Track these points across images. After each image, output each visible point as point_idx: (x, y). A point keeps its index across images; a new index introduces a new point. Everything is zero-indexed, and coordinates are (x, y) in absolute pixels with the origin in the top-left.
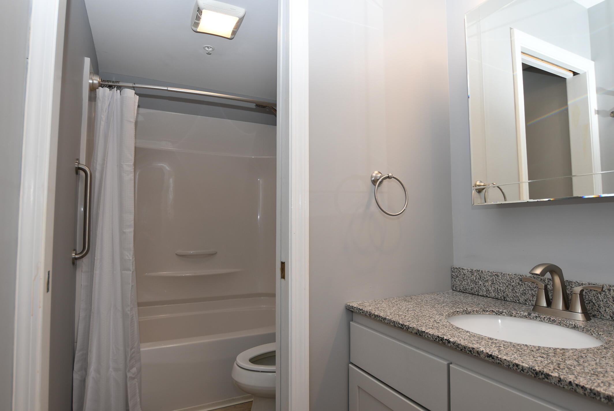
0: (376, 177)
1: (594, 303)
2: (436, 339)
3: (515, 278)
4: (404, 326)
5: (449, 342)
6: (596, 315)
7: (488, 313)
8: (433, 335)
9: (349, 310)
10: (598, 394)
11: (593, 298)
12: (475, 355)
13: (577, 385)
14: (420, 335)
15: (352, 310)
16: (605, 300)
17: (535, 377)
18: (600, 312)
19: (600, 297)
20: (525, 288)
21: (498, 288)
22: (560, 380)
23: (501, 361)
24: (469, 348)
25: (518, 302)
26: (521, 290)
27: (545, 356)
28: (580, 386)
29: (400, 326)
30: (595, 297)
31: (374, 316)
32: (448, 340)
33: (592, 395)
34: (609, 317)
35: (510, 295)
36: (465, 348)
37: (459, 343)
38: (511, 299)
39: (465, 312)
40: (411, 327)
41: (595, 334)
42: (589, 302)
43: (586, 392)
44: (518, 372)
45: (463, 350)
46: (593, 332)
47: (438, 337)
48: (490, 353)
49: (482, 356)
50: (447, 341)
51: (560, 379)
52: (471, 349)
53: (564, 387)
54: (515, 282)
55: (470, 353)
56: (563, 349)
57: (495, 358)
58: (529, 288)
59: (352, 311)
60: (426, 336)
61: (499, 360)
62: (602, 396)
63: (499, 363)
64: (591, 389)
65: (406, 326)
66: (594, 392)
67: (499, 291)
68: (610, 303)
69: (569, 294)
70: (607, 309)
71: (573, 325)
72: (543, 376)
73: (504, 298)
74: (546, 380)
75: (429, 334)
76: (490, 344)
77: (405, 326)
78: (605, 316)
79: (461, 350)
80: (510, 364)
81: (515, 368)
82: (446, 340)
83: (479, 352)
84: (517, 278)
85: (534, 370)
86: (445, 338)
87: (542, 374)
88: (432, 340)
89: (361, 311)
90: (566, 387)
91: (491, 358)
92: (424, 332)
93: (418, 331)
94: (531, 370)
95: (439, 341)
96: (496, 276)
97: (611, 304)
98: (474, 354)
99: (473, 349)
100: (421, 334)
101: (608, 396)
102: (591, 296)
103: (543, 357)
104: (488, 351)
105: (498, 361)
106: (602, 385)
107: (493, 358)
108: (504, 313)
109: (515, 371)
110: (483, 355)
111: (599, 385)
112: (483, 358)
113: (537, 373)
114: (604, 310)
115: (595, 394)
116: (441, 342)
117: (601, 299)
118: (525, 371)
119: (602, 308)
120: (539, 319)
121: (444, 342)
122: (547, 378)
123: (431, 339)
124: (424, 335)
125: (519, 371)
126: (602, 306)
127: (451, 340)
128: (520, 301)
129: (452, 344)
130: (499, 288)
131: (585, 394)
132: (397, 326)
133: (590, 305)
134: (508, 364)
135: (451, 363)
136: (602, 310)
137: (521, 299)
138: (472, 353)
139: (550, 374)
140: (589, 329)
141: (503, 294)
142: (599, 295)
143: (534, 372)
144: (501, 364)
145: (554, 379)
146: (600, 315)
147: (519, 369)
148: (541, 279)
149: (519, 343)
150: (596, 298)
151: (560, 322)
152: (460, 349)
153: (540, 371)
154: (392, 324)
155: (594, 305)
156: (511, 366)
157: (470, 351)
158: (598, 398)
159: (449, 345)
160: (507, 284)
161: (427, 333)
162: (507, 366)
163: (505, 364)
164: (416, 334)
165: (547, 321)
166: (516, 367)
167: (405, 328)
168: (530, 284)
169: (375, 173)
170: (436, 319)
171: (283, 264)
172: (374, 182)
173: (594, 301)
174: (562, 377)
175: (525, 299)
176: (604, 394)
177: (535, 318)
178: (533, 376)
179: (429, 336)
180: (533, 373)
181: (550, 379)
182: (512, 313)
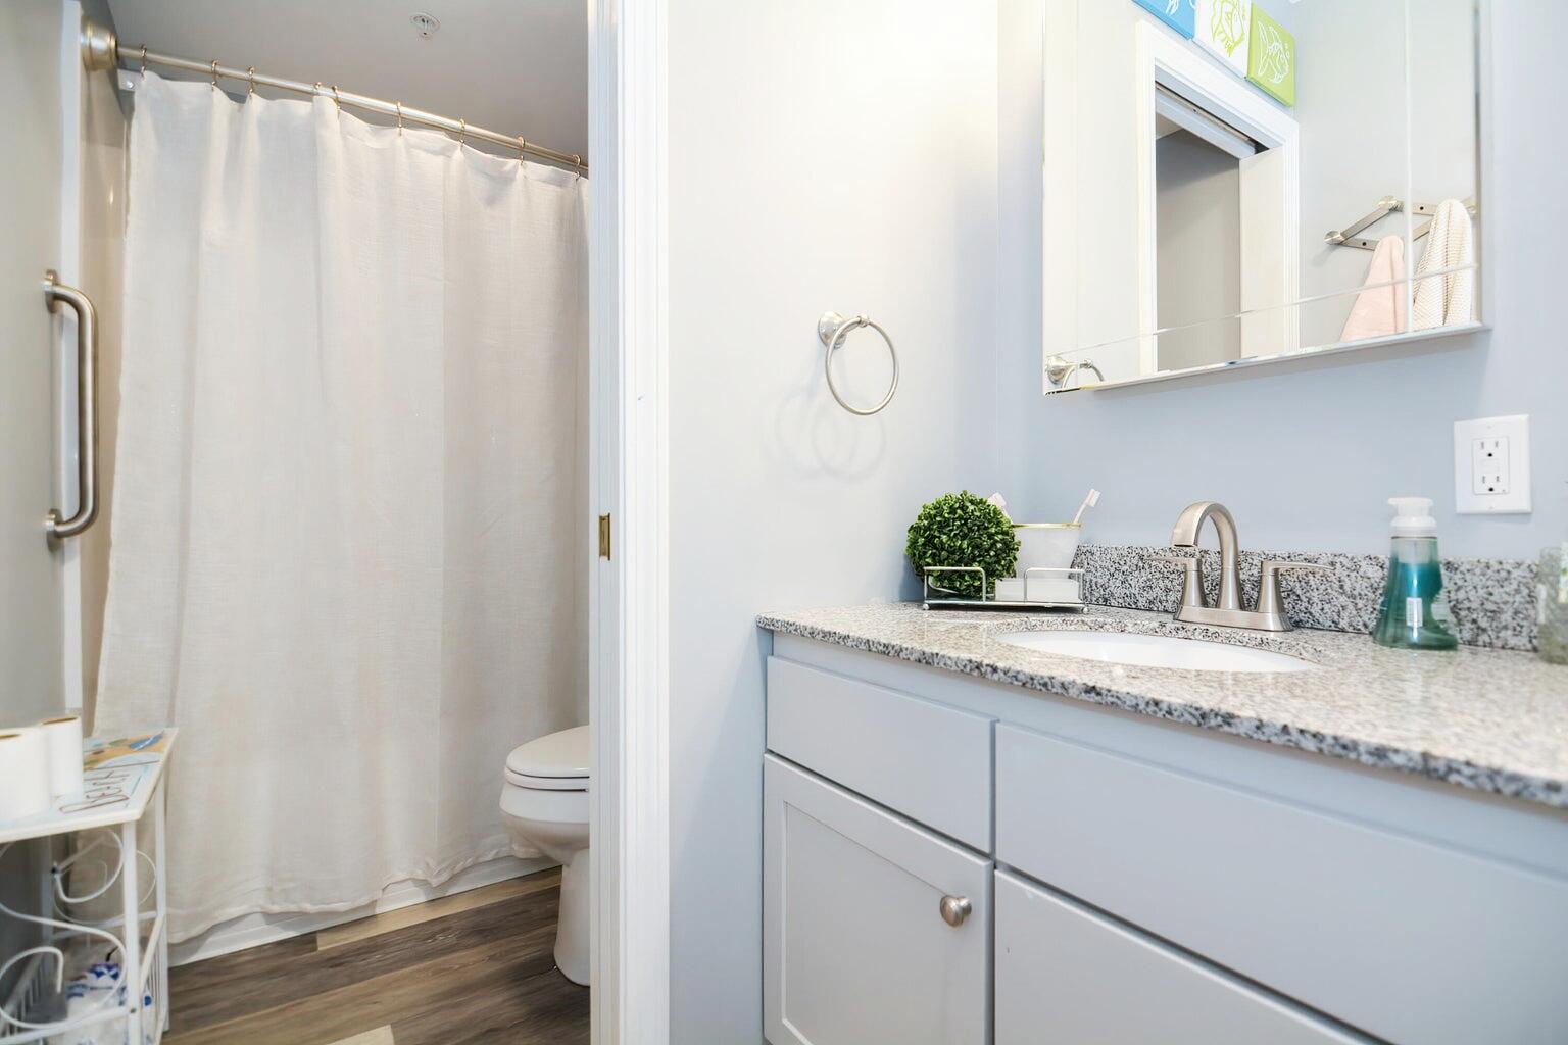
0: (829, 324)
1: (1298, 596)
2: (965, 667)
3: (1130, 556)
4: (890, 648)
5: (995, 670)
6: (1301, 621)
7: (1072, 627)
8: (958, 658)
9: (764, 628)
10: (1353, 746)
11: (1298, 585)
12: (1057, 693)
13: (1302, 731)
14: (927, 663)
15: (771, 627)
16: (1323, 587)
17: (1199, 724)
18: (1311, 614)
19: (1312, 582)
20: (1150, 576)
21: (1091, 580)
22: (1260, 726)
23: (1117, 697)
24: (1042, 677)
25: (1134, 606)
26: (1141, 580)
27: (1215, 685)
28: (1308, 732)
29: (881, 648)
30: (1302, 583)
31: (821, 634)
32: (992, 667)
33: (1339, 750)
34: (1331, 623)
35: (1118, 592)
36: (1032, 679)
37: (1019, 669)
38: (1120, 601)
39: (1024, 625)
40: (907, 649)
41: (1307, 652)
42: (1289, 595)
43: (1324, 746)
44: (1159, 718)
45: (1028, 685)
46: (1303, 648)
47: (970, 661)
48: (1091, 684)
49: (1073, 692)
50: (989, 669)
51: (1260, 721)
52: (1047, 679)
53: (1269, 741)
54: (1129, 564)
55: (1044, 689)
56: (1250, 673)
57: (1104, 692)
58: (1158, 575)
59: (772, 631)
60: (942, 665)
61: (1112, 696)
62: (1362, 749)
63: (1112, 703)
64: (1336, 738)
65: (896, 648)
66: (1342, 741)
67: (1094, 587)
68: (1334, 593)
69: (1244, 581)
70: (1326, 607)
71: (1259, 640)
72: (1219, 719)
73: (1106, 600)
74: (1226, 728)
75: (950, 658)
76: (1088, 669)
77: (893, 647)
78: (1321, 621)
79: (1024, 684)
80: (1140, 703)
81: (1152, 708)
82: (987, 666)
83: (1066, 683)
84: (1134, 554)
85: (1197, 709)
86: (986, 662)
87: (1216, 715)
88: (956, 671)
89: (791, 628)
90: (1274, 739)
91: (1093, 695)
92: (937, 654)
93: (924, 654)
94: (1190, 710)
95: (971, 670)
96: (1088, 554)
97: (1336, 594)
98: (1054, 690)
99: (1051, 678)
100: (930, 661)
101: (1377, 749)
102: (1290, 582)
103: (1211, 686)
104: (1086, 681)
105: (1110, 699)
106: (1358, 727)
107: (1099, 694)
108: (1107, 626)
109: (1150, 718)
110: (1074, 690)
111: (1352, 729)
112: (1075, 696)
113: (1203, 716)
114: (1320, 608)
115: (1345, 747)
116: (976, 673)
117: (1314, 586)
118: (1176, 714)
119: (1315, 605)
120: (1182, 633)
121: (983, 670)
122: (1229, 724)
123: (954, 668)
124: (936, 661)
125: (1160, 715)
126: (1315, 600)
127: (1001, 665)
128: (1140, 604)
129: (1002, 674)
130: (1095, 580)
131: (1321, 750)
132: (874, 649)
133: (1289, 600)
134: (1134, 702)
135: (999, 721)
136: (1315, 610)
137: (1141, 599)
138: (1050, 687)
139: (1237, 713)
140: (1294, 643)
141: (1102, 593)
142: (1311, 577)
143: (1197, 714)
144: (1117, 705)
145: (1246, 723)
146: (1310, 621)
147: (1160, 710)
148: (1187, 553)
149: (1151, 665)
150: (1304, 585)
151: (1228, 635)
152: (1020, 683)
153: (1211, 711)
154: (862, 647)
155: (1299, 599)
156: (1142, 707)
157: (1045, 685)
158: (1352, 756)
159: (996, 676)
160: (1112, 570)
161: (943, 657)
162: (1132, 707)
163: (1128, 703)
164: (919, 661)
165: (1201, 637)
166: (1155, 709)
167: (893, 652)
168: (1161, 566)
169: (829, 316)
170: (962, 634)
171: (605, 521)
172: (824, 338)
173: (1299, 592)
174: (1265, 718)
175: (1151, 598)
176: (1367, 744)
177: (1174, 633)
178: (1195, 722)
179: (949, 662)
180: (1194, 716)
181: (1235, 724)
182: (1126, 625)
